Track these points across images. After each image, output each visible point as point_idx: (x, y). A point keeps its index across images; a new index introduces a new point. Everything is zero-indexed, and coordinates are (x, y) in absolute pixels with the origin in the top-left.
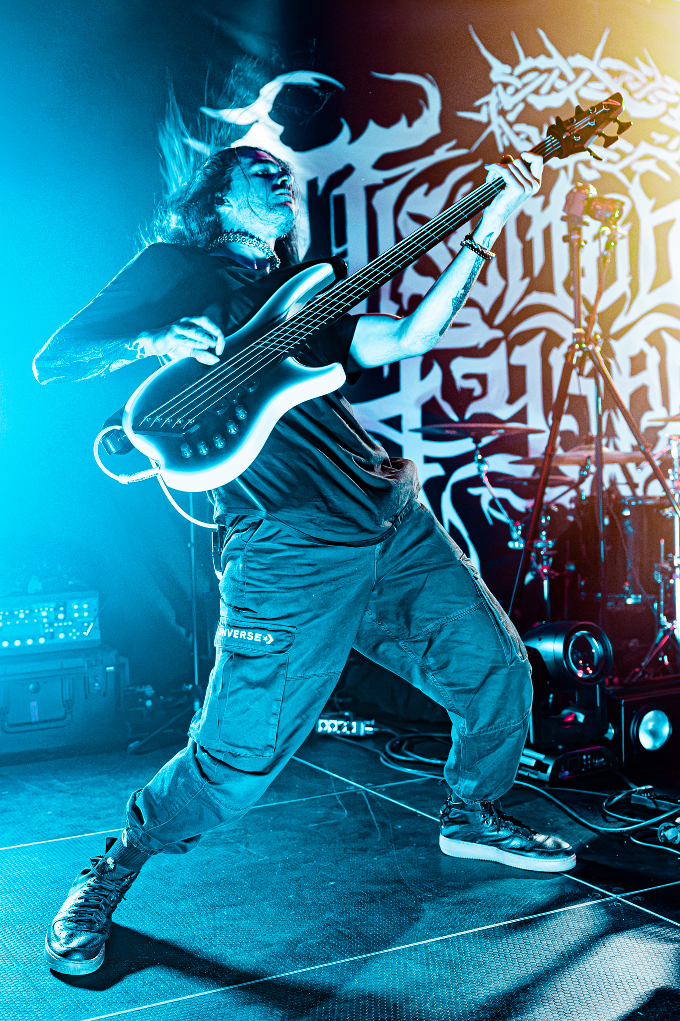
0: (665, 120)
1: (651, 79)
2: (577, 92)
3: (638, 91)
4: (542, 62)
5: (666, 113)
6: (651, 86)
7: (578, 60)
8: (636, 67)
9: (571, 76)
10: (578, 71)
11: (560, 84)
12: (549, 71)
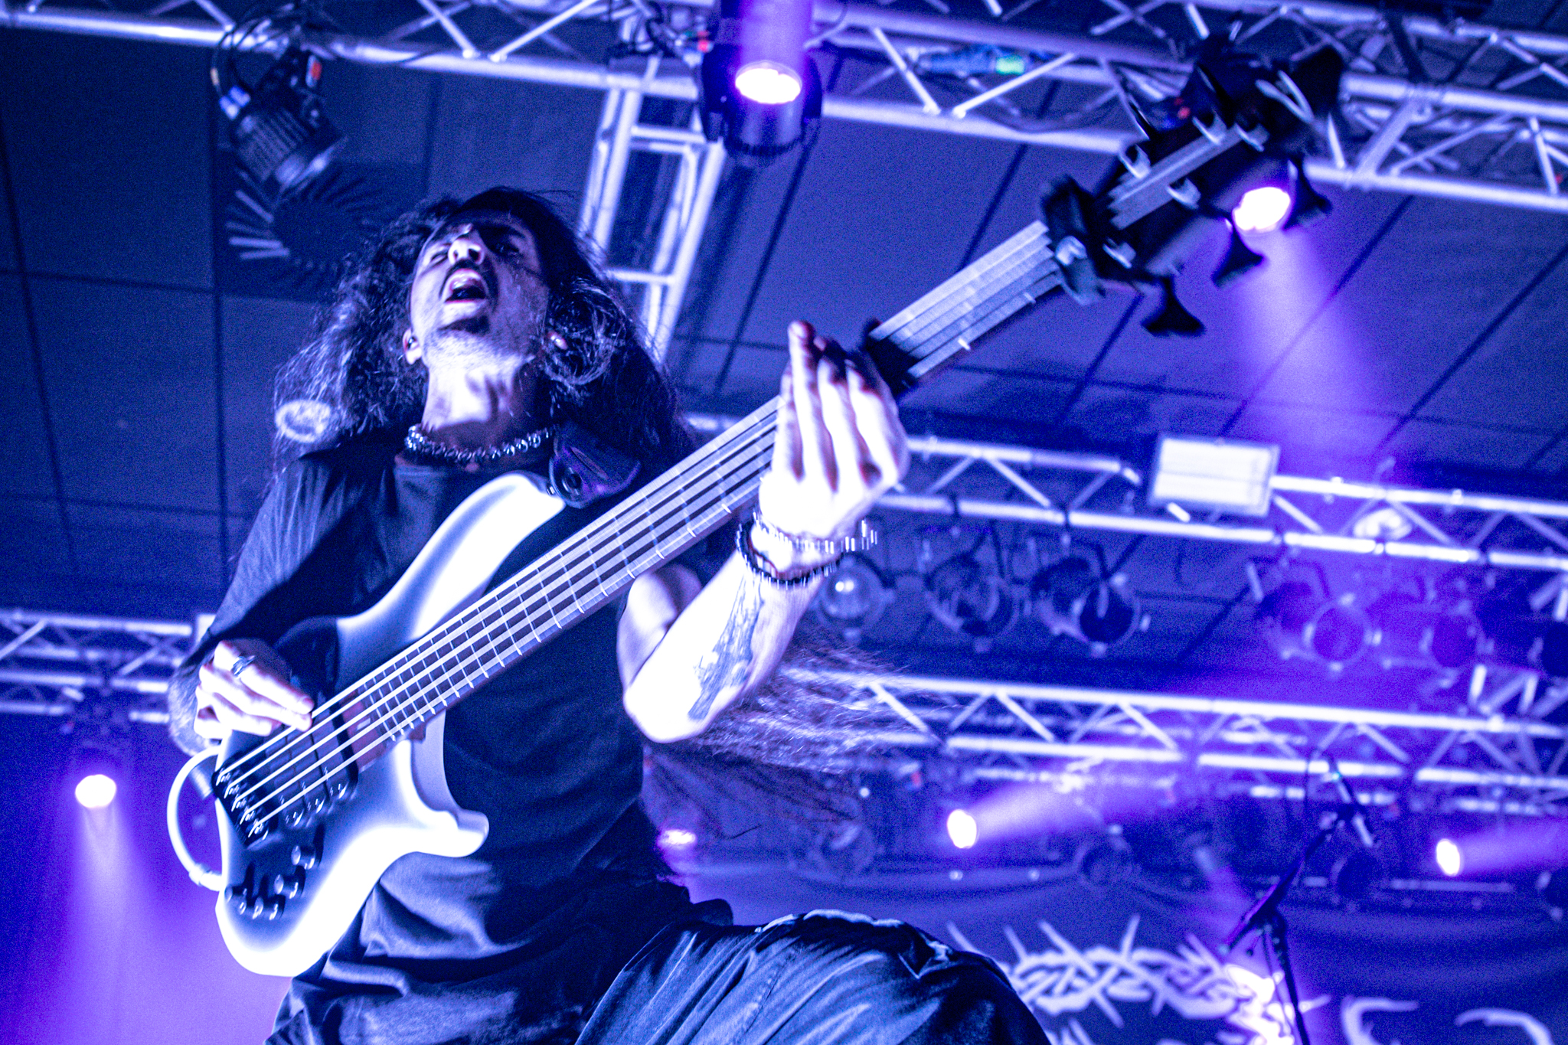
0: (1235, 1019)
1: (1206, 971)
2: (1104, 992)
3: (1190, 985)
4: (1050, 958)
5: (1236, 1009)
6: (1207, 980)
7: (1100, 954)
8: (1180, 956)
9: (1092, 972)
10: (1101, 967)
11: (1078, 982)
12: (1062, 968)
